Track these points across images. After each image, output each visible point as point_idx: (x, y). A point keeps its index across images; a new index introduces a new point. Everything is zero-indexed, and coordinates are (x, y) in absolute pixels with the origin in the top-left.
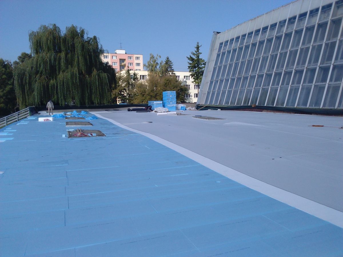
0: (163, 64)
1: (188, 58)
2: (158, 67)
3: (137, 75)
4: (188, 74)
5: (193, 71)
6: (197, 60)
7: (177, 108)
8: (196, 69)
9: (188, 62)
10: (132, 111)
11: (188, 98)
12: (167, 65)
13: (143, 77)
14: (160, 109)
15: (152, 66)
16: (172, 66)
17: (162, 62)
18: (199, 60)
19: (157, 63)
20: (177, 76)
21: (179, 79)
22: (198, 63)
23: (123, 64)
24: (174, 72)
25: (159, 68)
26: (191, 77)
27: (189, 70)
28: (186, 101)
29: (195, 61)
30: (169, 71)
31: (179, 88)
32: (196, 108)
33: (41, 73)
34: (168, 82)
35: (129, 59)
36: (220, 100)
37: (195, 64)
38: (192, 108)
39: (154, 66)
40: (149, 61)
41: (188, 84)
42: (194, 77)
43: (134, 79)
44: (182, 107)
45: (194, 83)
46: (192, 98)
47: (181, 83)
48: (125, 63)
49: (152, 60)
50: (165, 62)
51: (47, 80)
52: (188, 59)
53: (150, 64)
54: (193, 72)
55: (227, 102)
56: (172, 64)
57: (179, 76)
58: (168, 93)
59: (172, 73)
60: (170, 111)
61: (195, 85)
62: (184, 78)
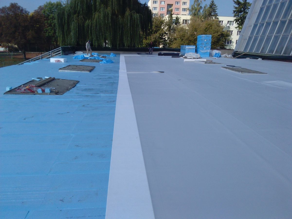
0: (207, 8)
1: (234, 1)
2: (201, 11)
3: (179, 19)
4: (232, 19)
5: (238, 15)
6: (244, 4)
7: (211, 55)
8: (242, 13)
9: (234, 6)
10: (162, 55)
11: (229, 44)
12: (211, 9)
13: (185, 21)
14: (190, 54)
15: (196, 10)
16: (216, 10)
17: (206, 5)
18: (246, 4)
19: (201, 7)
20: (220, 21)
21: (222, 24)
22: (245, 7)
23: (170, 9)
24: (217, 17)
25: (203, 12)
26: (234, 22)
27: (233, 15)
28: (225, 47)
29: (242, 5)
30: (212, 16)
31: (219, 33)
32: (233, 56)
33: (79, 13)
34: (208, 26)
35: (176, 5)
36: (263, 48)
37: (241, 8)
38: (228, 55)
39: (197, 10)
40: (193, 5)
41: (231, 29)
42: (238, 22)
43: (176, 24)
44: (216, 54)
45: (238, 28)
46: (233, 44)
47: (223, 28)
48: (172, 8)
49: (196, 3)
50: (209, 5)
51: (83, 21)
52: (234, 3)
53: (193, 8)
54: (238, 17)
55: (271, 51)
56: (216, 8)
57: (222, 21)
58: (203, 37)
59: (215, 18)
60: (202, 58)
61: (238, 31)
62: (228, 23)
